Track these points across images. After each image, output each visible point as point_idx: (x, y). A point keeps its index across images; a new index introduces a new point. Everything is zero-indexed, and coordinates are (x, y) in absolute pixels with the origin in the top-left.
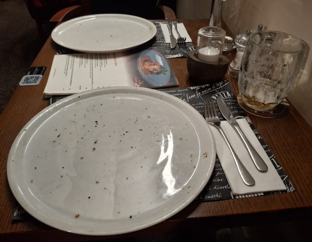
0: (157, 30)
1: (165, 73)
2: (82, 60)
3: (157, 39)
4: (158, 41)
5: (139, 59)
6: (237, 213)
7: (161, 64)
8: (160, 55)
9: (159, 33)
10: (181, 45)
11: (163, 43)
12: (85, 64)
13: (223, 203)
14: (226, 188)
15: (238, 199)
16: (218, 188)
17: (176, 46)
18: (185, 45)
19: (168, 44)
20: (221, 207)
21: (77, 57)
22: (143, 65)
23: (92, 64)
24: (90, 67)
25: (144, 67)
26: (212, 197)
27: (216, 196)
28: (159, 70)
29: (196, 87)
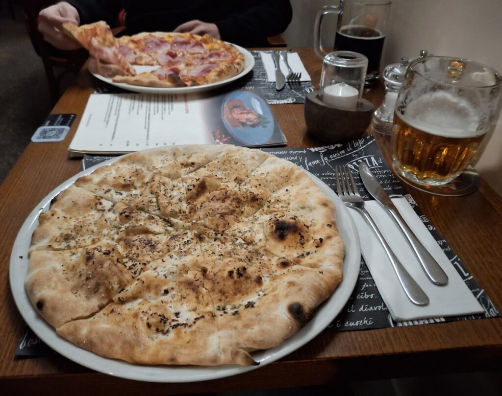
0: (256, 63)
1: (266, 125)
2: (134, 104)
3: (254, 76)
4: (256, 79)
5: (224, 104)
6: (401, 351)
7: (260, 112)
8: (258, 99)
9: (259, 67)
10: (293, 84)
11: (264, 81)
12: (138, 110)
13: (377, 333)
14: (379, 309)
15: (401, 327)
16: (366, 310)
17: (284, 87)
18: (300, 85)
19: (272, 84)
20: (372, 341)
21: (126, 97)
22: (231, 113)
23: (150, 110)
24: (146, 113)
25: (232, 116)
26: (357, 324)
27: (363, 322)
28: (256, 121)
29: (319, 149)
